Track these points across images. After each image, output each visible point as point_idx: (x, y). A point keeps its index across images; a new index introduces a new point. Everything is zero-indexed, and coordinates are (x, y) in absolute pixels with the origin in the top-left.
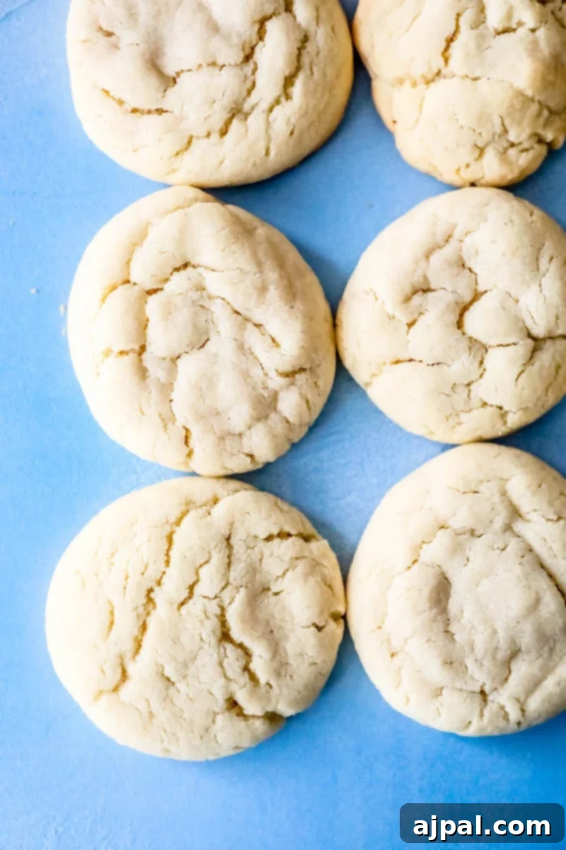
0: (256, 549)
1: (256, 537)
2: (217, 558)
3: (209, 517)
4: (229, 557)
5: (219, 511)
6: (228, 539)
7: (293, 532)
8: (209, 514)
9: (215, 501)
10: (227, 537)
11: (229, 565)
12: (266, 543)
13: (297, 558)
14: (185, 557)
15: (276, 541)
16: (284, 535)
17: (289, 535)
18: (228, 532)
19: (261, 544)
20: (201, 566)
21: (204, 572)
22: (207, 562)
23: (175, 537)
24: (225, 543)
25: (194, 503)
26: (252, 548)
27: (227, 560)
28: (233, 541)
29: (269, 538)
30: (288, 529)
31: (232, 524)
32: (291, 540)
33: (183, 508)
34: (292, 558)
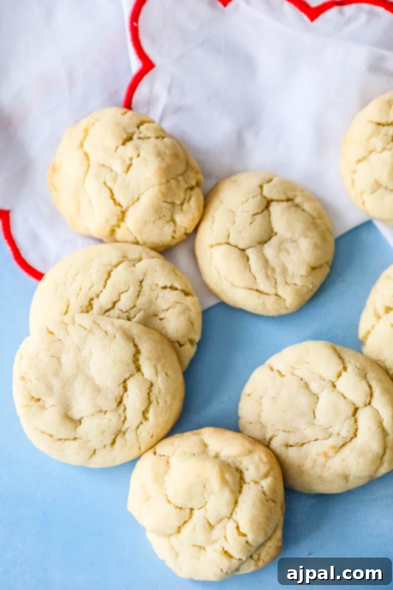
0: (155, 291)
1: (157, 285)
2: (132, 291)
3: (133, 268)
4: (139, 292)
5: (140, 266)
6: (141, 282)
7: (179, 287)
8: (134, 266)
9: (140, 260)
10: (141, 280)
11: (138, 296)
12: (162, 290)
13: (177, 303)
14: (115, 285)
15: (168, 290)
16: (173, 288)
17: (176, 289)
18: (141, 278)
19: (159, 290)
20: (123, 293)
21: (123, 297)
22: (126, 291)
23: (112, 273)
24: (139, 283)
25: (128, 258)
26: (154, 290)
27: (137, 293)
28: (144, 284)
29: (165, 288)
30: (176, 285)
31: (145, 274)
32: (176, 292)
33: (120, 259)
34: (174, 302)
